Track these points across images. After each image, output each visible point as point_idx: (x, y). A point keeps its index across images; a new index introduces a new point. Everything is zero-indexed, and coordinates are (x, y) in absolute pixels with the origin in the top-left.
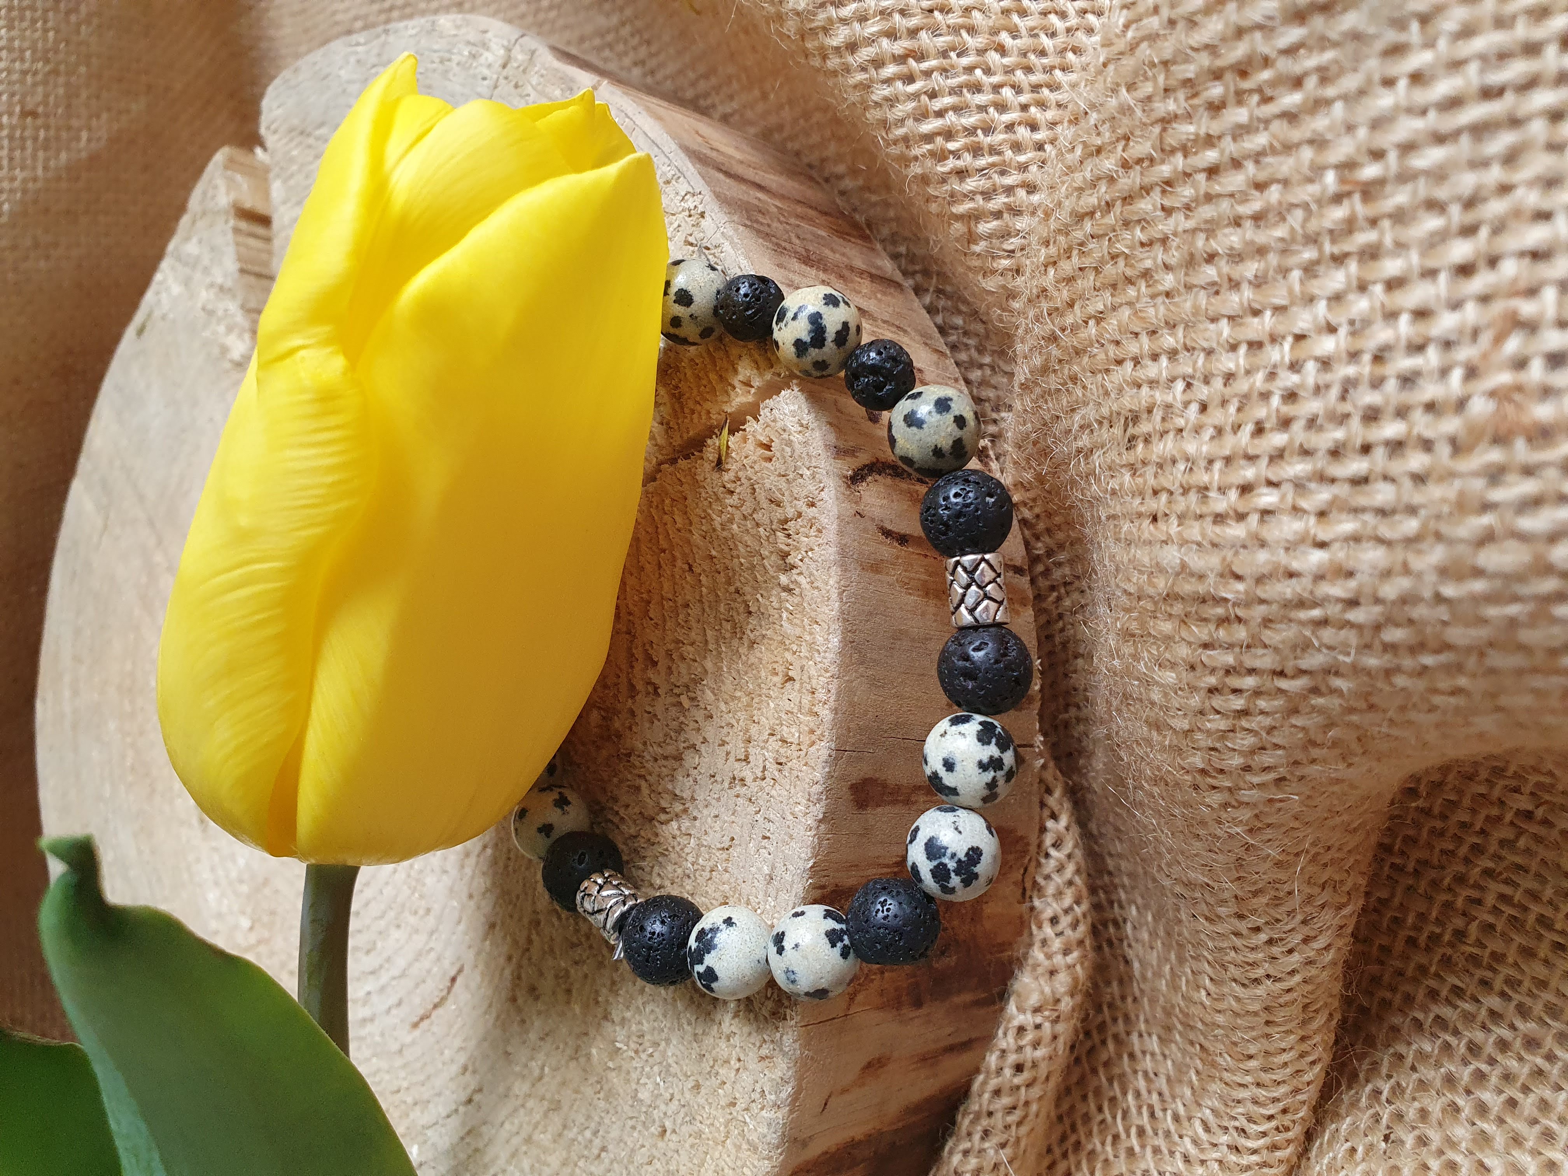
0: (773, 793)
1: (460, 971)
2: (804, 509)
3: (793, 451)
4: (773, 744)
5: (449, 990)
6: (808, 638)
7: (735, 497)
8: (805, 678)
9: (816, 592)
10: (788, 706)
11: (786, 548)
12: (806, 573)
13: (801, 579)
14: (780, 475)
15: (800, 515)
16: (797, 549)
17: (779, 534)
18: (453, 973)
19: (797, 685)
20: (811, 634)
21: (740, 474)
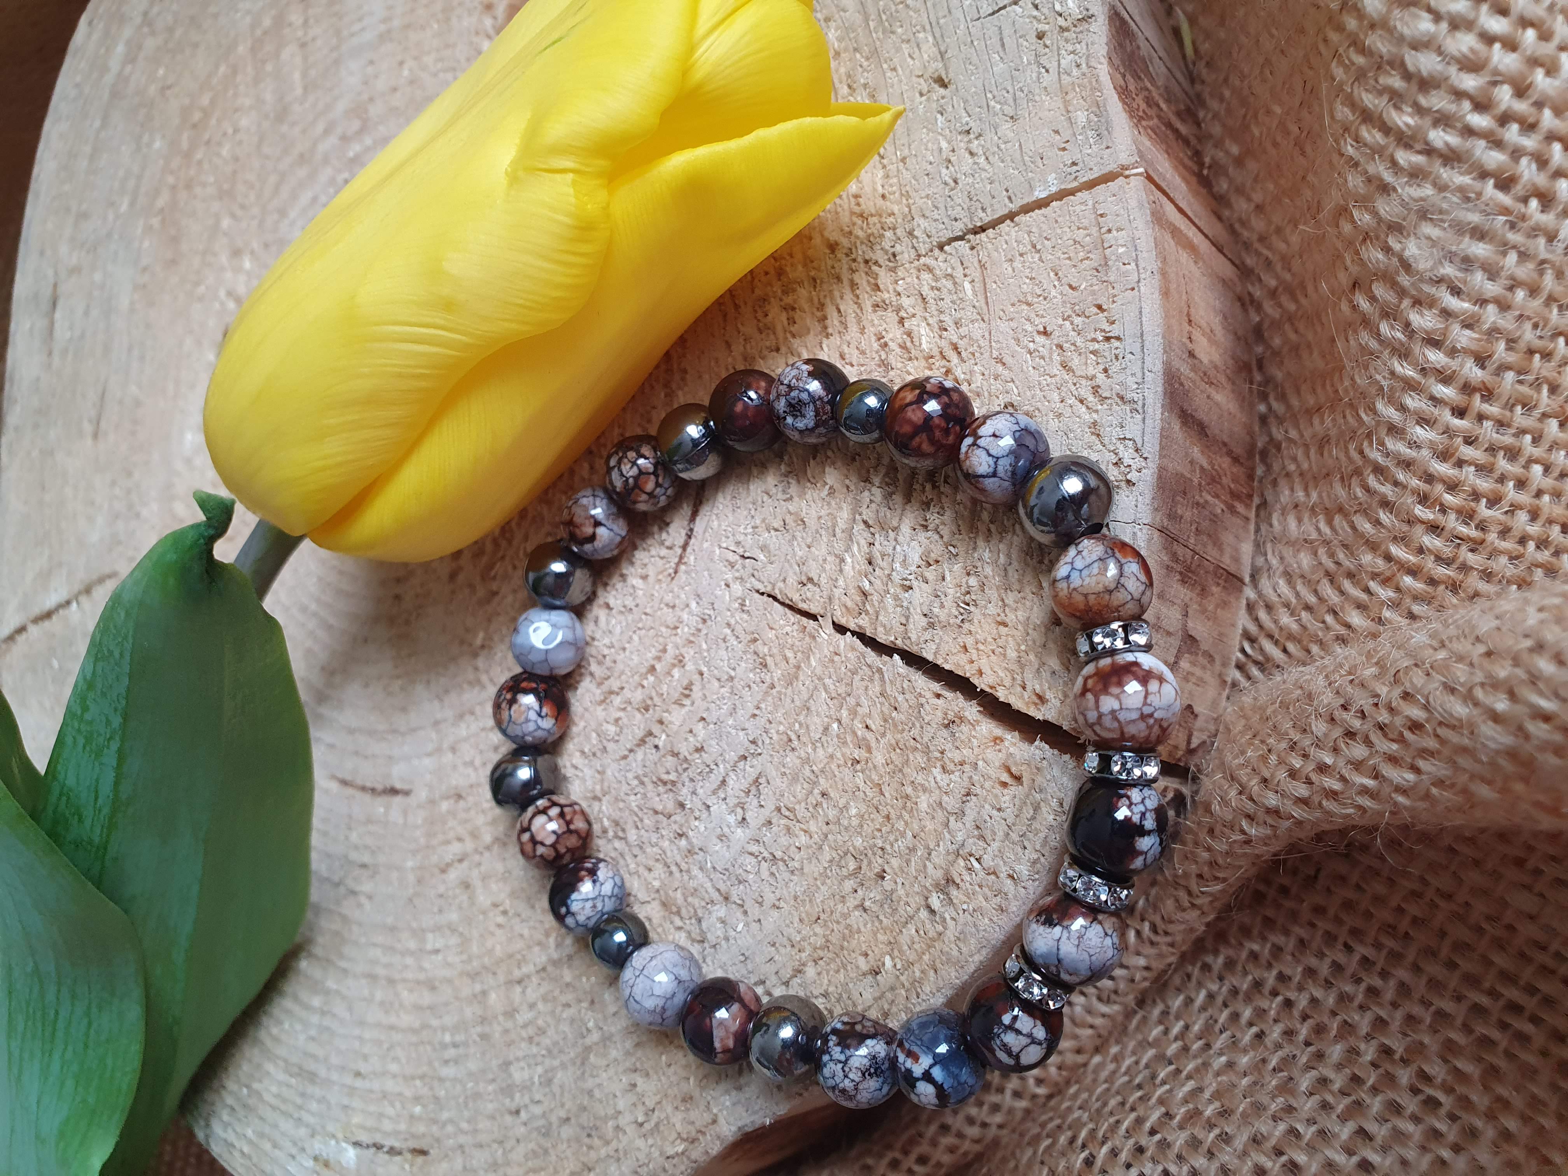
1: (407, 793)
8: (889, 995)
13: (950, 923)
18: (398, 786)
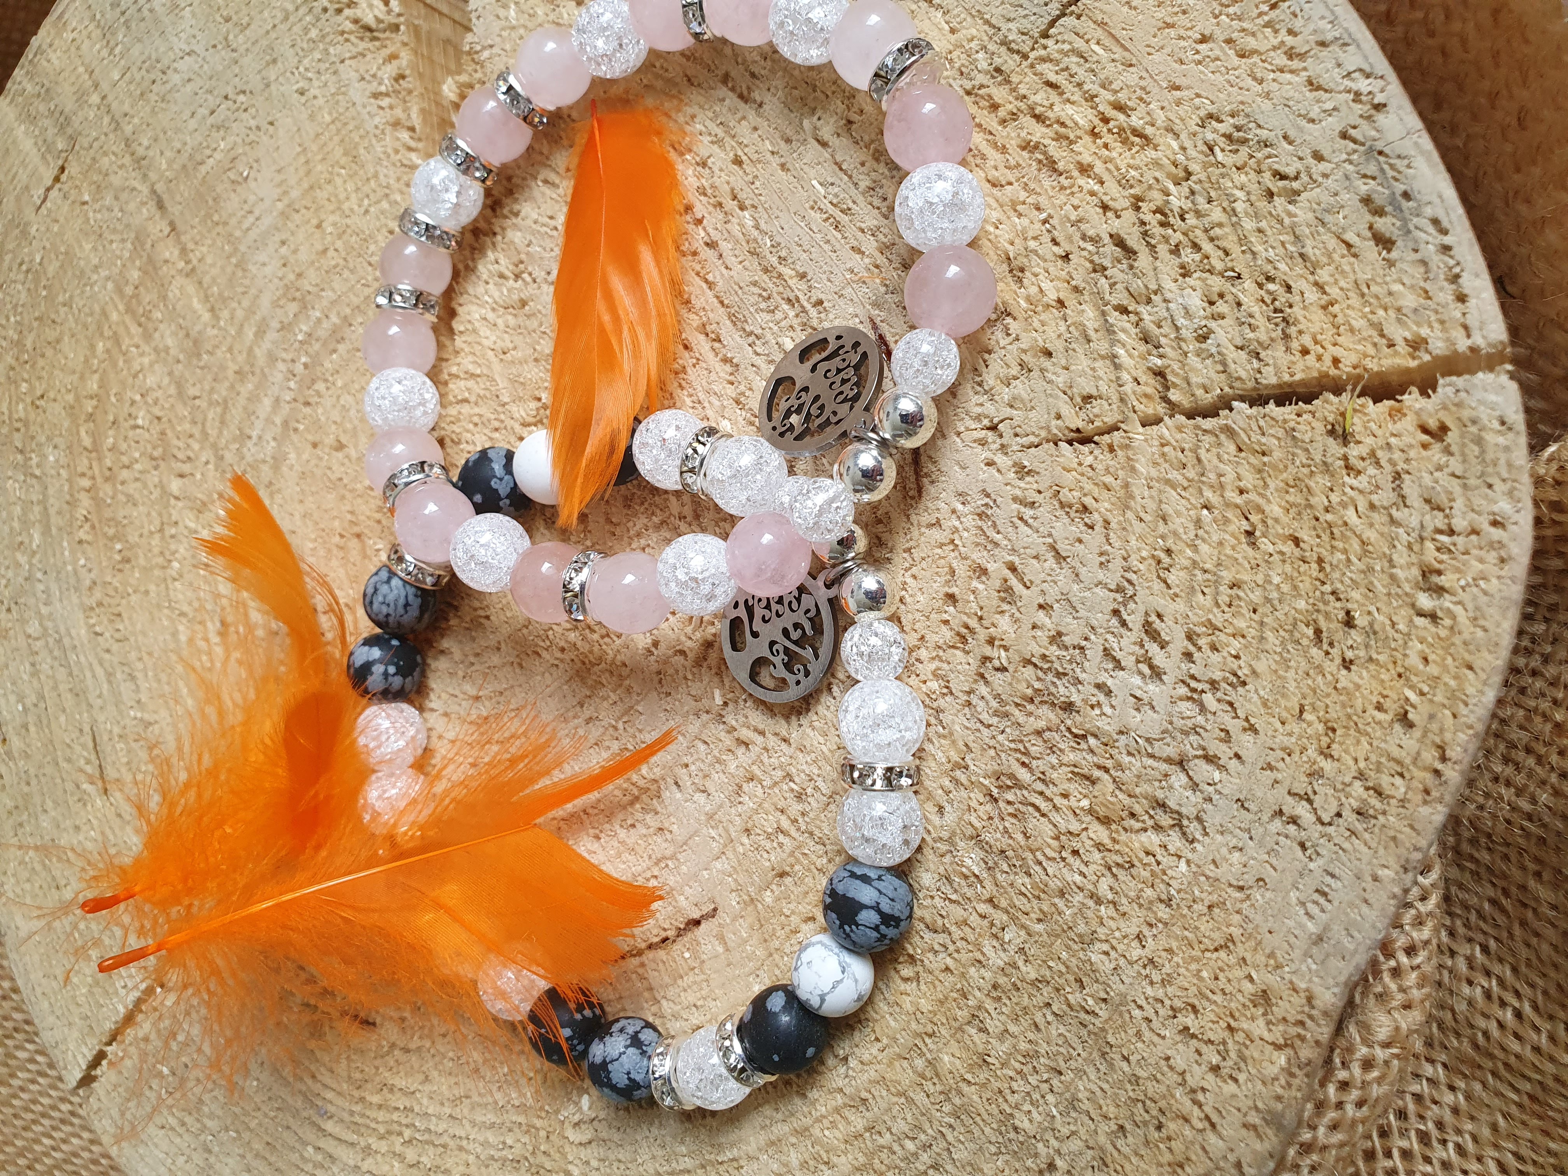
0: (1346, 845)
2: (1486, 527)
3: (1483, 452)
4: (1358, 788)
5: (680, 933)
6: (1452, 683)
7: (1363, 478)
9: (1480, 633)
10: (1396, 752)
11: (1437, 566)
12: (1470, 606)
14: (1453, 475)
15: (1475, 532)
16: (1458, 570)
17: (1429, 545)
19: (1417, 733)
20: (1456, 677)
21: (1380, 454)
